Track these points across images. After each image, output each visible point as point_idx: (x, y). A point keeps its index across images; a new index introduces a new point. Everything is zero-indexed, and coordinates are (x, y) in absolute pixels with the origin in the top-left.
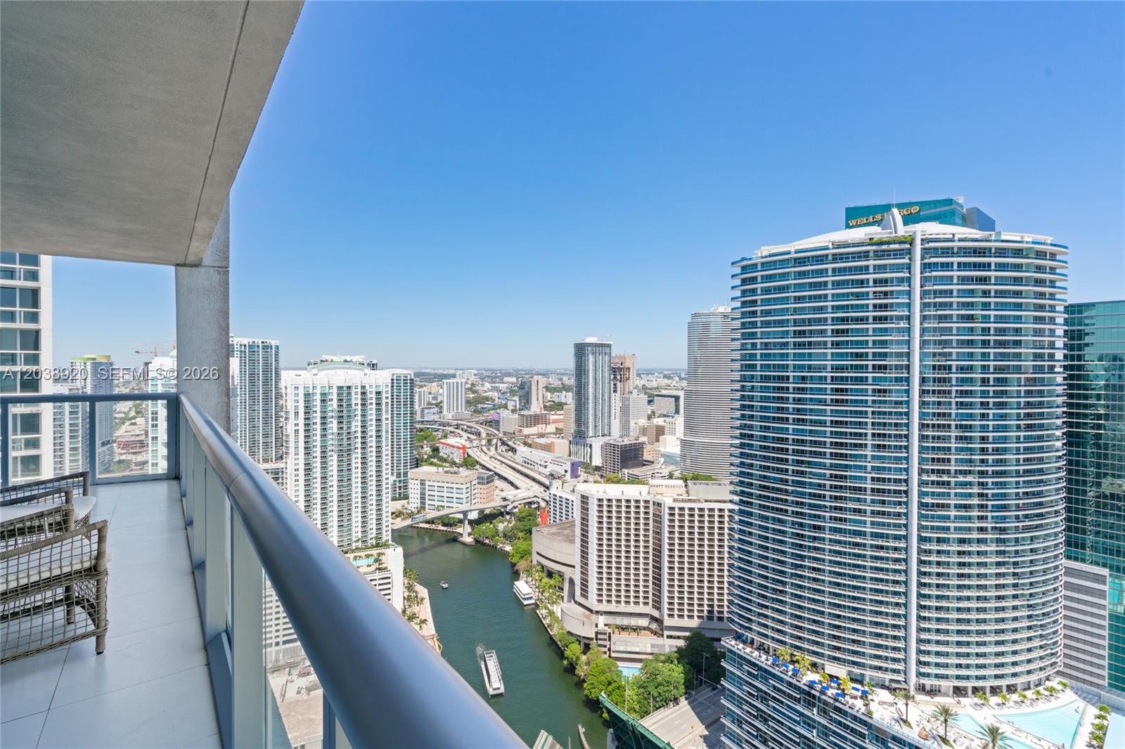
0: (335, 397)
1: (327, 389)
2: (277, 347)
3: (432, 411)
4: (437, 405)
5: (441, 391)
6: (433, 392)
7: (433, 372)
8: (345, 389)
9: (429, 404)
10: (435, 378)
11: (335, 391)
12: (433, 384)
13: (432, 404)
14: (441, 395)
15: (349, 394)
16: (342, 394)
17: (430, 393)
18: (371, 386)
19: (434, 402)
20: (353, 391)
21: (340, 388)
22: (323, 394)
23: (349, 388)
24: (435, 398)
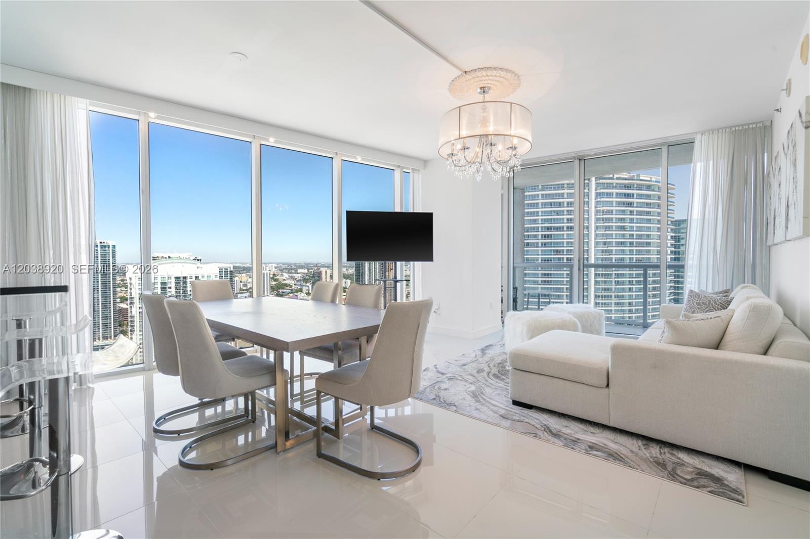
0: (173, 285)
1: (167, 278)
2: (114, 247)
3: (244, 295)
4: (247, 290)
5: (250, 280)
6: (243, 281)
7: (242, 265)
8: (181, 279)
9: (241, 290)
10: (244, 270)
11: (173, 280)
12: (243, 275)
13: (244, 290)
14: (249, 283)
15: (185, 283)
16: (179, 283)
17: (241, 282)
18: (203, 277)
19: (244, 288)
20: (188, 280)
21: (177, 278)
22: (163, 284)
23: (185, 278)
24: (245, 285)
